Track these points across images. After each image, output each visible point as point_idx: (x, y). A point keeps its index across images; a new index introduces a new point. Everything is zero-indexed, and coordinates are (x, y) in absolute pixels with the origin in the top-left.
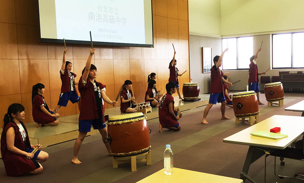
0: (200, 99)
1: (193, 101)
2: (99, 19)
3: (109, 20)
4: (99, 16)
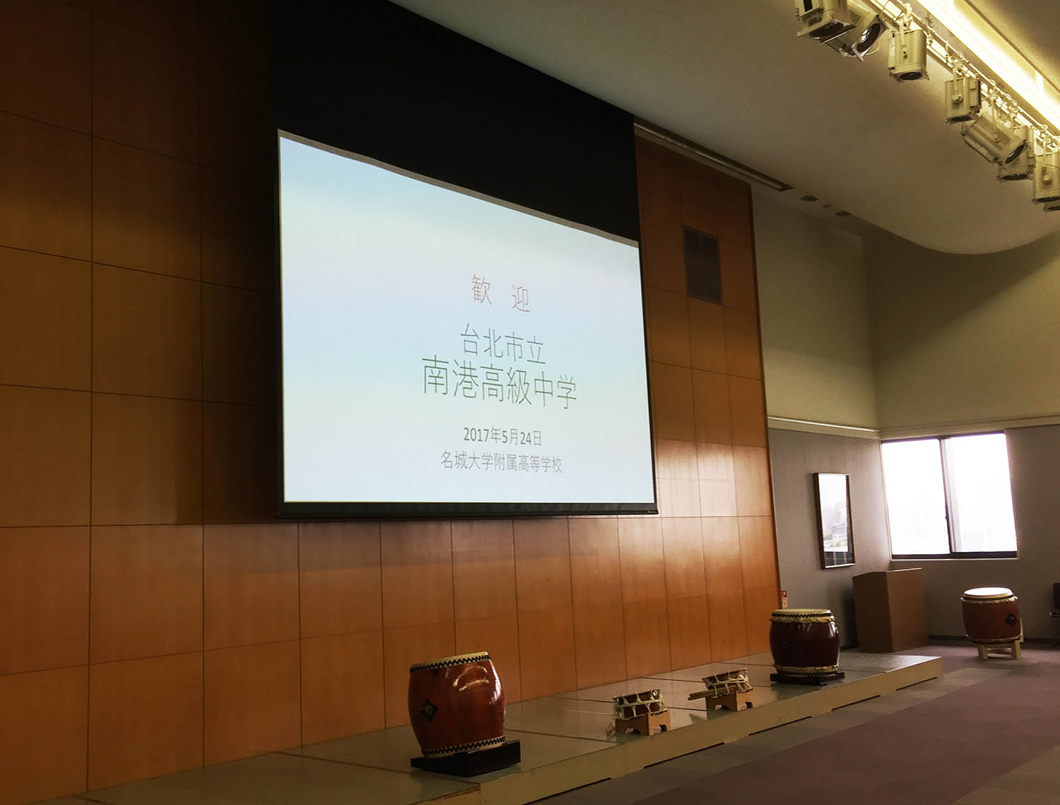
2: (464, 385)
3: (506, 388)
4: (468, 372)
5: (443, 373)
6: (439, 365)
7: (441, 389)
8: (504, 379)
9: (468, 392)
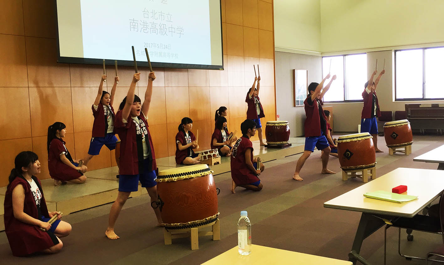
0: (290, 145)
1: (281, 148)
2: (144, 28)
3: (159, 30)
4: (145, 24)
5: (136, 24)
6: (135, 22)
7: (136, 30)
8: (158, 27)
9: (145, 31)
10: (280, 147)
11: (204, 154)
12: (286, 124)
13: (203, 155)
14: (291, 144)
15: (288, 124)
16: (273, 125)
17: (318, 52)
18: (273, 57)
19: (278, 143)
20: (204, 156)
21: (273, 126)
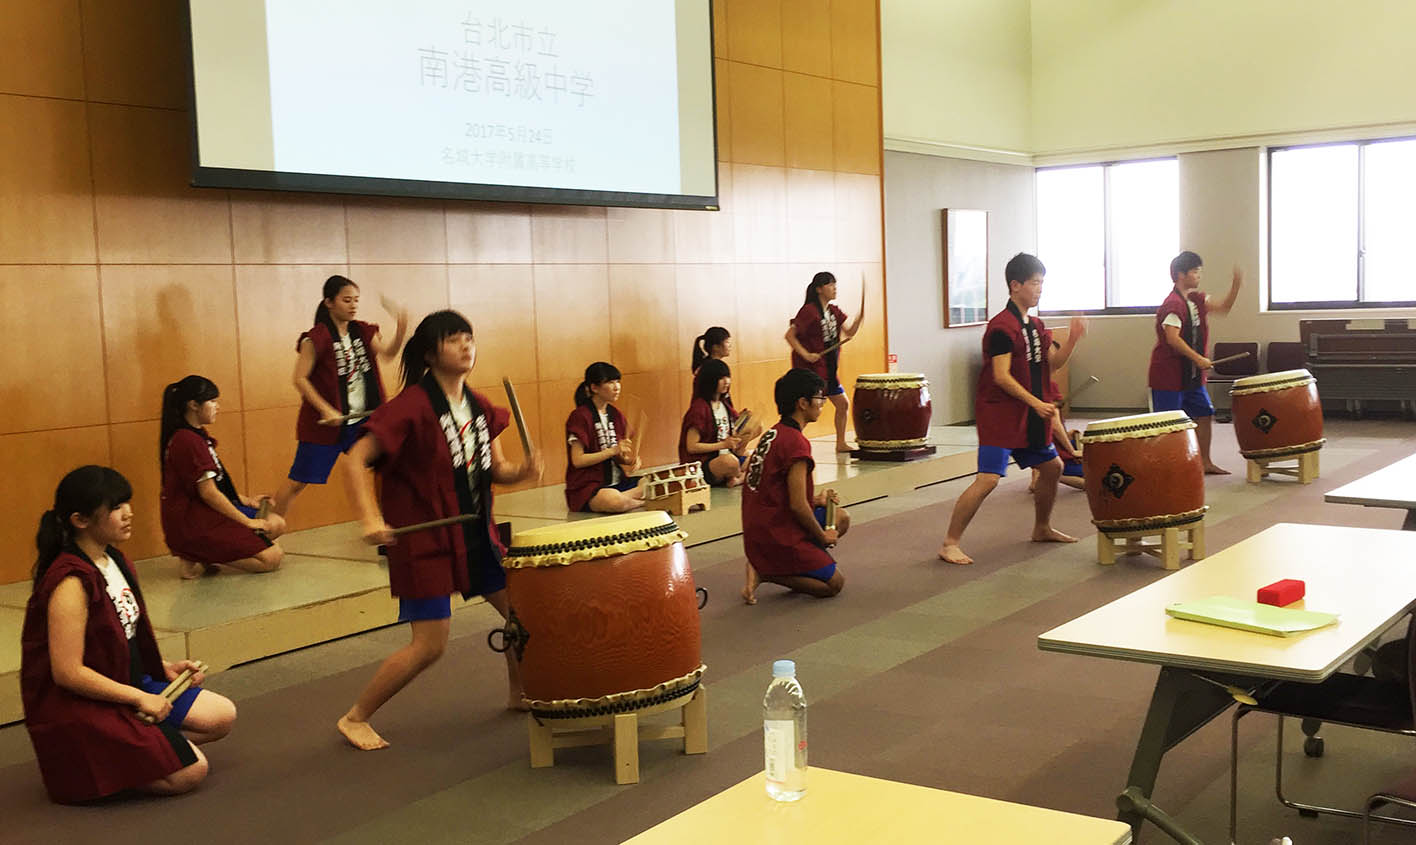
0: (933, 450)
1: (903, 460)
2: (466, 77)
3: (513, 84)
4: (469, 64)
5: (441, 66)
6: (437, 56)
7: (440, 81)
8: (510, 73)
9: (469, 86)
10: (899, 457)
11: (657, 478)
12: (919, 383)
13: (654, 483)
14: (934, 448)
15: (925, 382)
16: (877, 385)
17: (1022, 152)
18: (877, 170)
19: (894, 443)
20: (657, 486)
21: (878, 389)
